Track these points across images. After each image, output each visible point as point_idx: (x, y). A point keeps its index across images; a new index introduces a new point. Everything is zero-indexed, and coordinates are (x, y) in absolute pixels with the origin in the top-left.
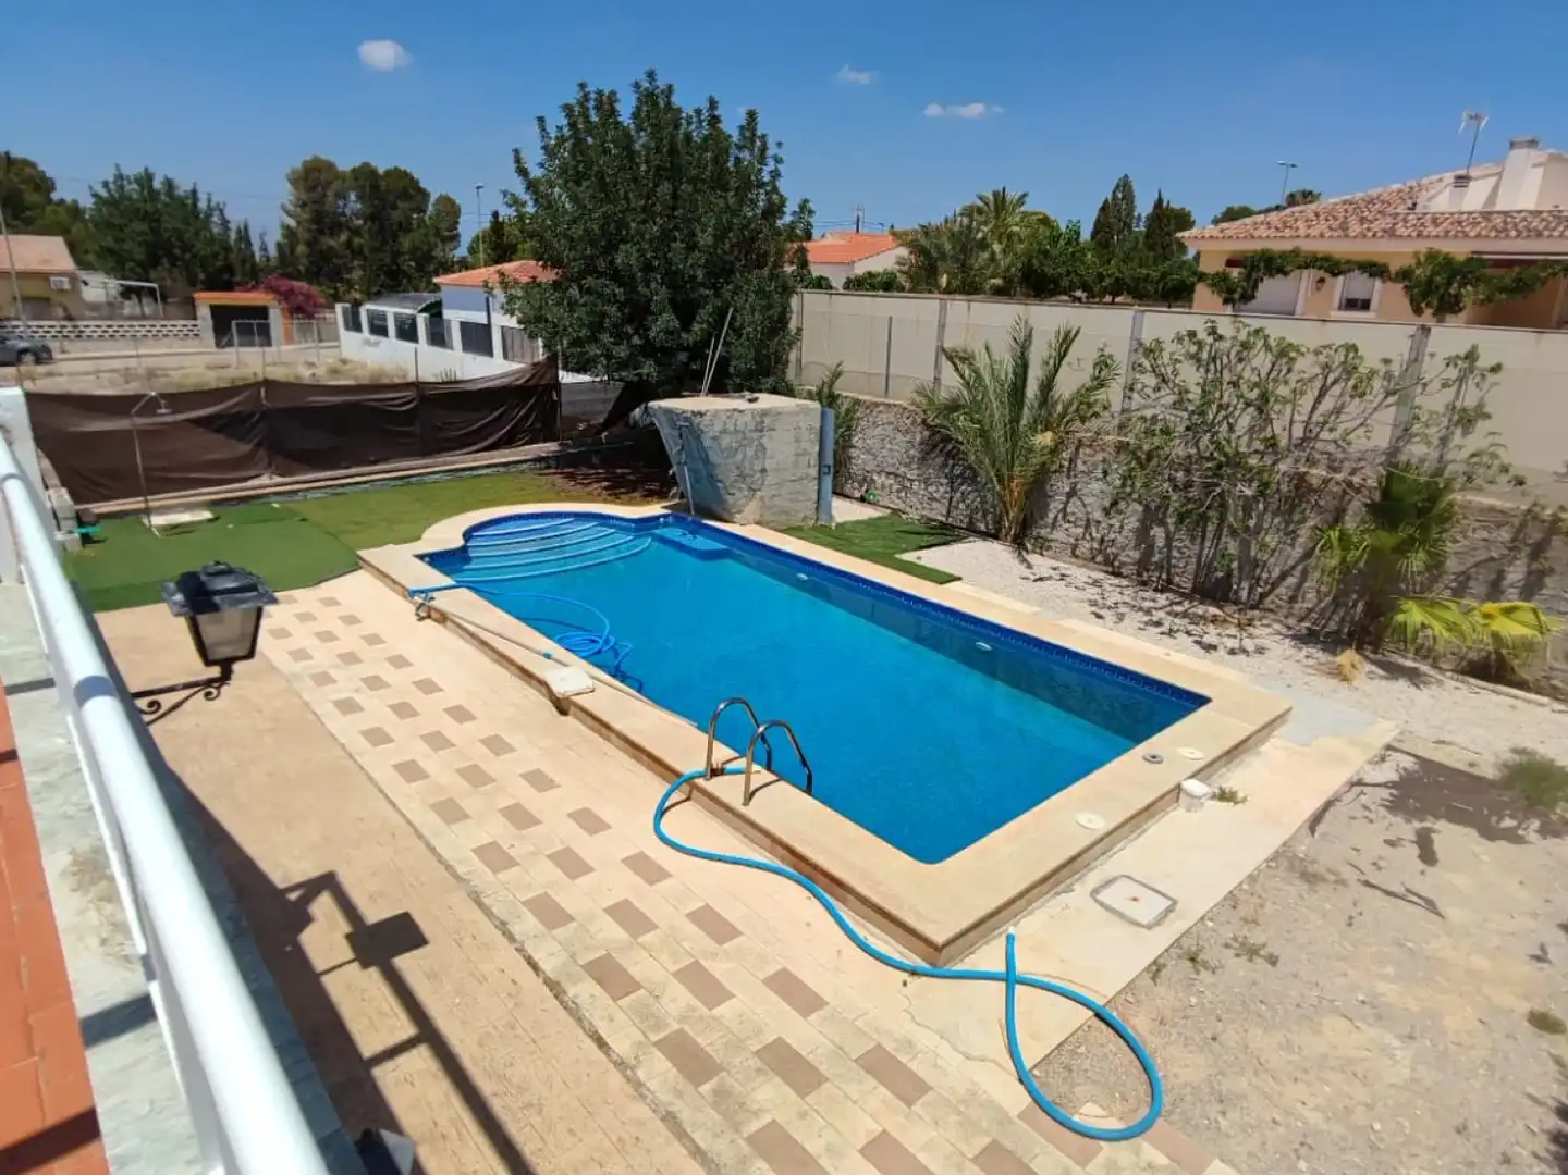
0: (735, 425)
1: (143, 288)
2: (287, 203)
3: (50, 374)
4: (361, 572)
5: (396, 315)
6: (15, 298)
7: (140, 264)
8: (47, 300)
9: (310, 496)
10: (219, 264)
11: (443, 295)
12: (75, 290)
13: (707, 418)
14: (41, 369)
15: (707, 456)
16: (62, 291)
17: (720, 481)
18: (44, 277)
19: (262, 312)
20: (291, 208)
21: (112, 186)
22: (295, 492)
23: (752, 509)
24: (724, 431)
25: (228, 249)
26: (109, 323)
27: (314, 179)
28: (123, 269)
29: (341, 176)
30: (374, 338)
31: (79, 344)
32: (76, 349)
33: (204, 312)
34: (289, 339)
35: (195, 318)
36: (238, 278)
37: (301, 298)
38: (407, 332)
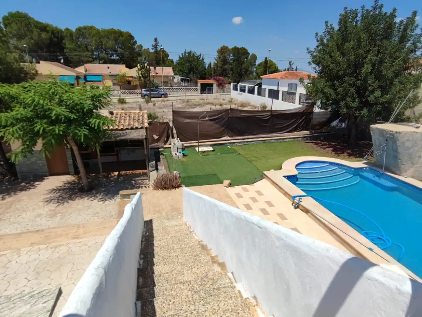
0: (413, 138)
1: (185, 79)
2: (216, 58)
3: (167, 100)
4: (264, 179)
5: (248, 87)
6: (162, 82)
7: (187, 73)
8: (167, 82)
9: (238, 144)
10: (203, 73)
11: (263, 81)
12: (173, 80)
13: (401, 135)
14: (166, 99)
15: (397, 148)
16: (170, 80)
17: (400, 159)
18: (167, 77)
19: (212, 85)
20: (217, 59)
21: (183, 55)
22: (234, 143)
23: (410, 171)
24: (408, 140)
25: (205, 69)
26: (179, 88)
27: (223, 51)
28: (183, 75)
29: (229, 50)
30: (241, 93)
31: (173, 93)
32: (172, 94)
33: (199, 85)
34: (217, 92)
35: (197, 87)
36: (207, 76)
37: (221, 81)
38: (251, 91)
